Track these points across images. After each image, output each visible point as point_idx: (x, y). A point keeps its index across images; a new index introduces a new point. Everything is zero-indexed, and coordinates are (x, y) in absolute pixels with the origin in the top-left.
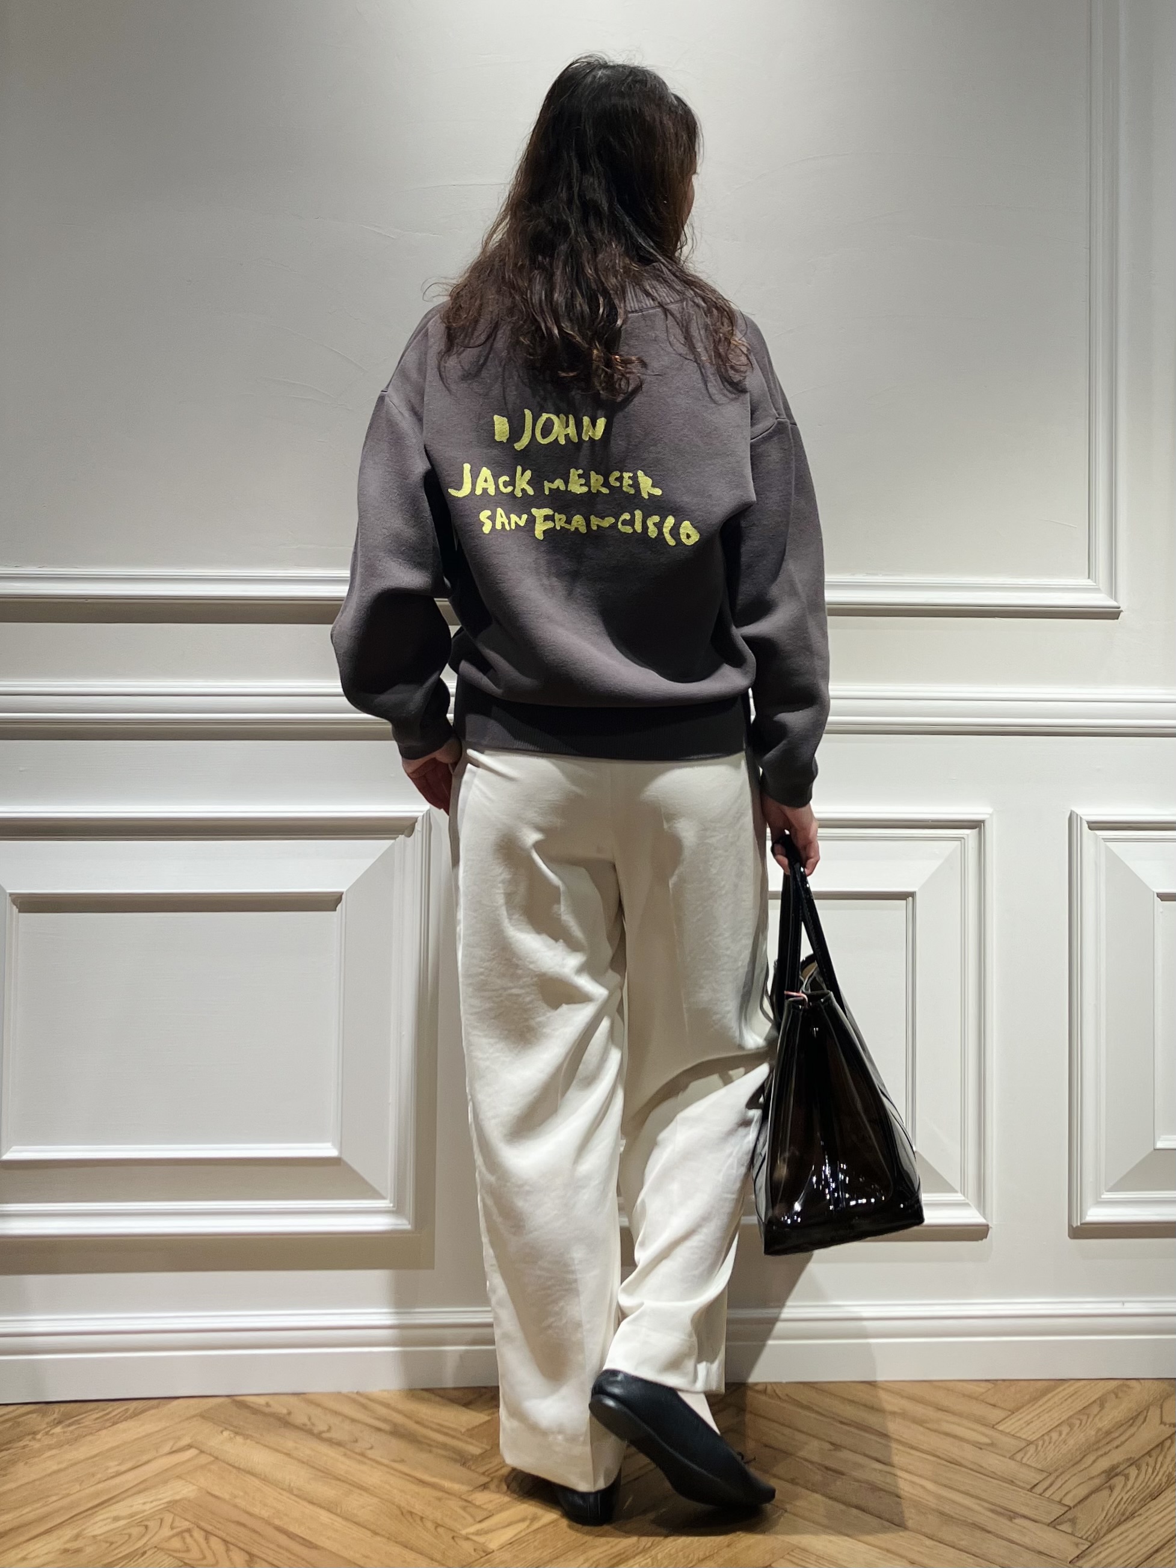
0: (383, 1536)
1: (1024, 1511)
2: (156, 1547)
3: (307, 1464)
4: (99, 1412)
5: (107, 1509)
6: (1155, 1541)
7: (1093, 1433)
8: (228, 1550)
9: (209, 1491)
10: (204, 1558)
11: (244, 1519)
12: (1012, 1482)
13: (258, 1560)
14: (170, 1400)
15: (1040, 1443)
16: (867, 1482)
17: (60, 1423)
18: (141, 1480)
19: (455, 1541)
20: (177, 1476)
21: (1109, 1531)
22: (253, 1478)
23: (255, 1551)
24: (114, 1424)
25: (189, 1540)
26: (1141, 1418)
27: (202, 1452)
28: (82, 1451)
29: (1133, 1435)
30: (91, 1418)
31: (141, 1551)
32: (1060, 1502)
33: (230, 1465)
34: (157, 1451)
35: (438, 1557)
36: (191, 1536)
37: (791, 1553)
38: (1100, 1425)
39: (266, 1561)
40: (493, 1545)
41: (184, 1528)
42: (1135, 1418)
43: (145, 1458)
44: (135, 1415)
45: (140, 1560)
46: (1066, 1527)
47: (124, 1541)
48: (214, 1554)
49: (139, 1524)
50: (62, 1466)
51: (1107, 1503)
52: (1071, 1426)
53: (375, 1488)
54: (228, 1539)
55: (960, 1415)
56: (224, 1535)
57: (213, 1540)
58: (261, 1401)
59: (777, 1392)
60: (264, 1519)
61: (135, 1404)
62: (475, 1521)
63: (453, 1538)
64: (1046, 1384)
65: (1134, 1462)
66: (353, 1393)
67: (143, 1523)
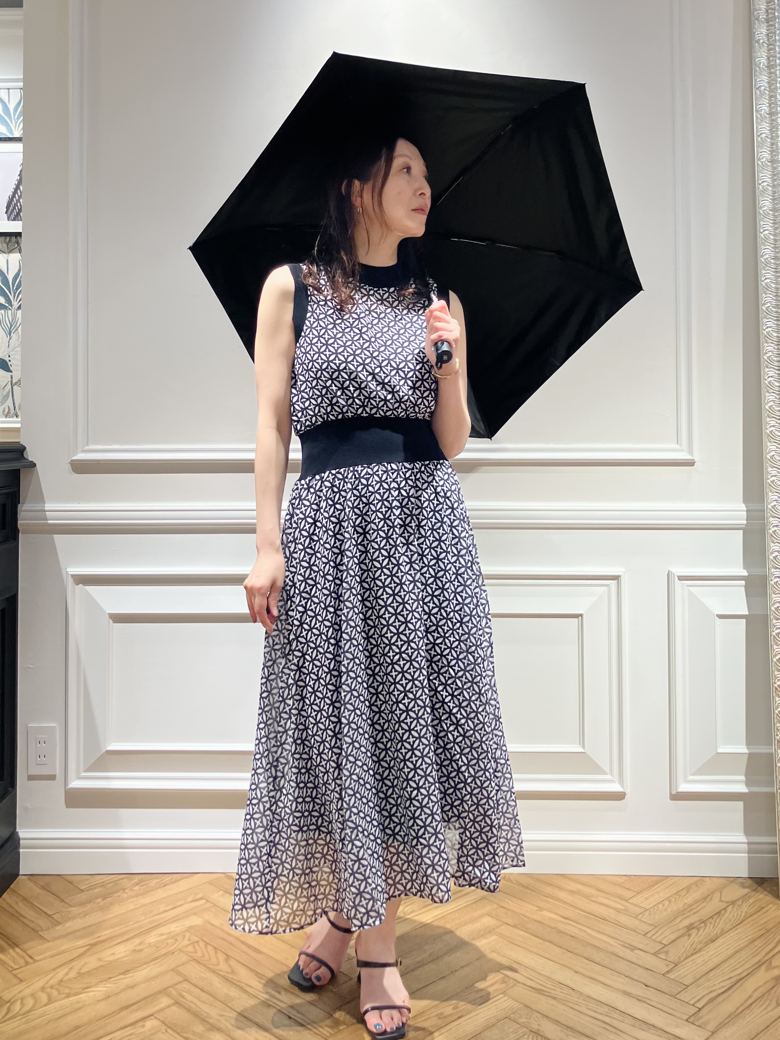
1: (641, 946)
2: (180, 950)
6: (711, 965)
7: (681, 905)
8: (216, 953)
10: (204, 956)
11: (226, 937)
12: (634, 931)
13: (231, 958)
15: (652, 910)
16: (555, 928)
17: (138, 884)
20: (194, 914)
21: (686, 958)
23: (230, 953)
24: (165, 886)
25: (197, 947)
26: (709, 898)
27: (208, 901)
28: (147, 899)
29: (704, 907)
30: (153, 883)
31: (172, 952)
32: (660, 943)
36: (198, 945)
38: (686, 901)
39: (235, 959)
41: (195, 940)
42: (706, 898)
43: (179, 904)
45: (172, 956)
46: (662, 956)
47: (163, 946)
48: (209, 955)
49: (173, 937)
50: (137, 907)
51: (686, 944)
52: (670, 901)
55: (609, 894)
64: (659, 878)
65: (704, 922)
67: (175, 937)
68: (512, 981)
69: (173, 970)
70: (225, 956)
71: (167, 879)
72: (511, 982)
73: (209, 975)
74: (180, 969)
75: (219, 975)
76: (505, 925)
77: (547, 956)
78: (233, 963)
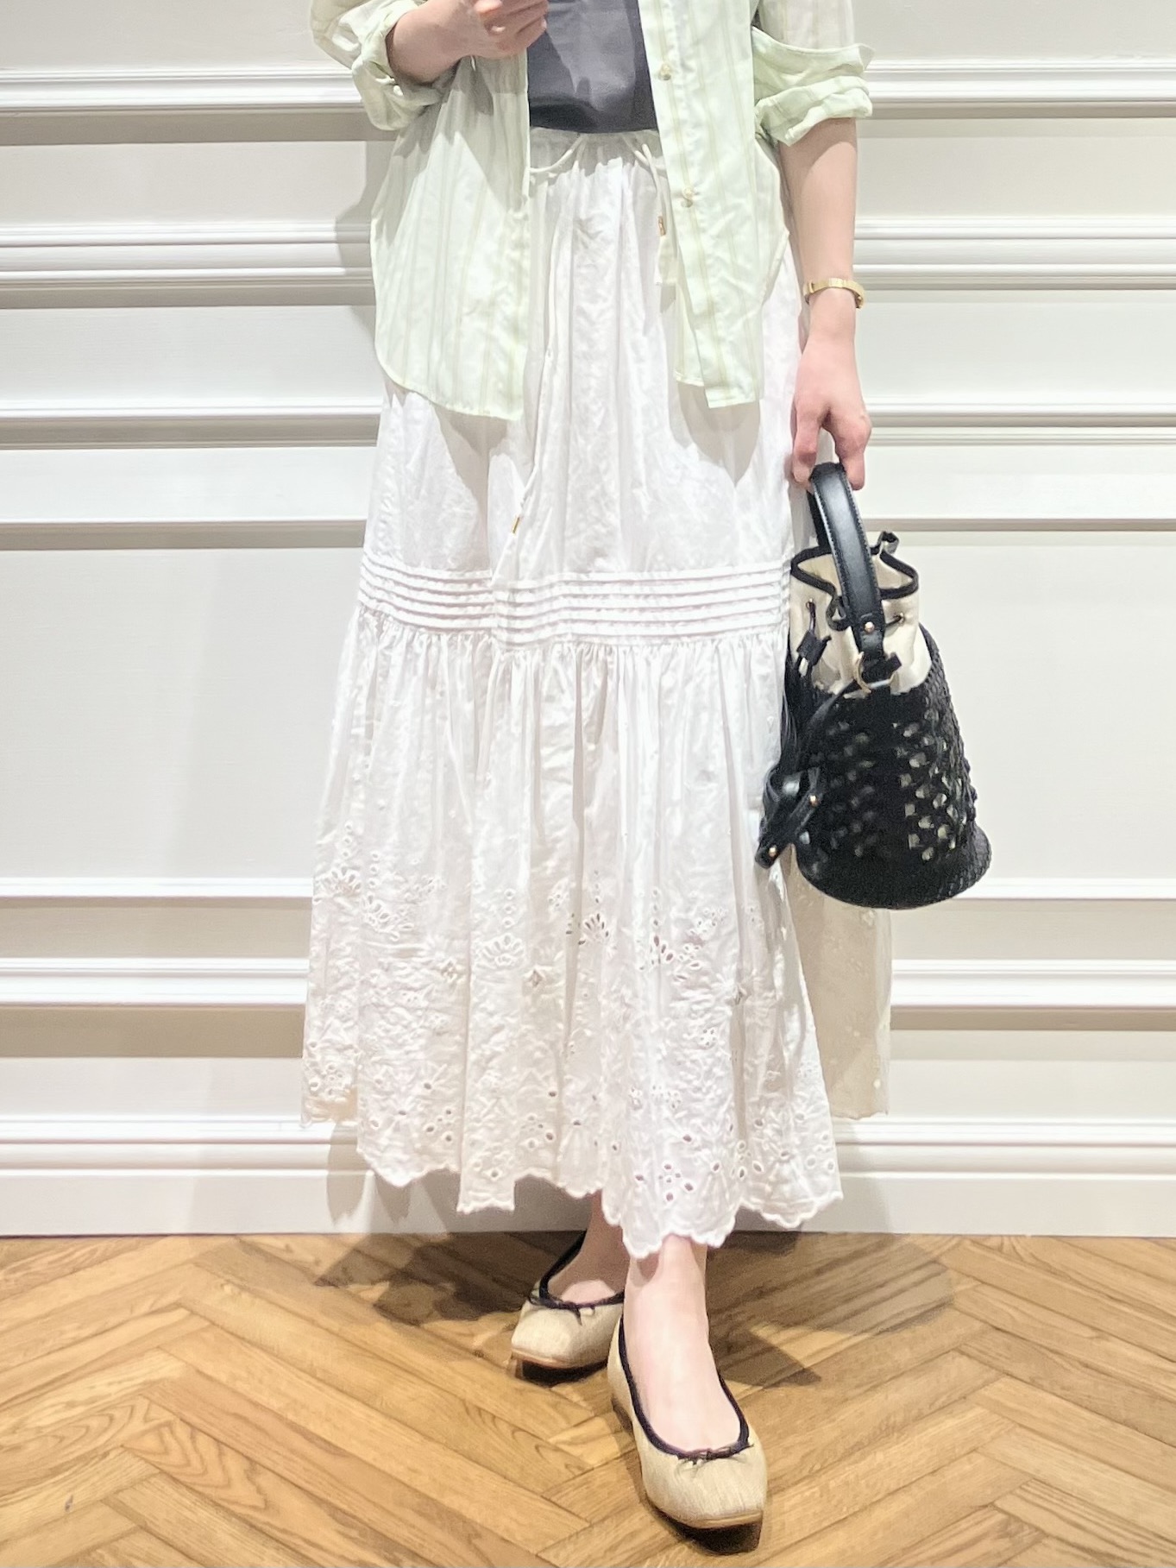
0: (438, 1442)
2: (122, 1446)
3: (337, 1335)
4: (57, 1252)
5: (61, 1391)
8: (221, 1454)
9: (200, 1369)
10: (188, 1464)
11: (248, 1411)
13: (262, 1470)
14: (153, 1239)
18: (108, 1349)
19: (538, 1451)
20: (158, 1347)
22: (263, 1354)
23: (257, 1456)
24: (75, 1271)
25: (168, 1438)
27: (193, 1313)
28: (28, 1309)
30: (43, 1261)
31: (101, 1452)
33: (232, 1334)
34: (132, 1311)
35: (513, 1473)
36: (172, 1432)
37: (1025, 1487)
39: (273, 1472)
40: (593, 1460)
41: (162, 1421)
43: (113, 1320)
44: (105, 1258)
45: (100, 1464)
47: (77, 1437)
48: (202, 1460)
49: (101, 1413)
53: (431, 1372)
54: (222, 1438)
56: (215, 1432)
57: (202, 1440)
58: (280, 1243)
59: (1018, 1248)
60: (272, 1411)
61: (104, 1244)
62: (569, 1423)
63: (537, 1448)
66: (408, 1235)
67: (106, 1412)
68: (1027, 1530)
69: (105, 1501)
70: (246, 1464)
71: (81, 1251)
72: (1026, 1536)
73: (205, 1514)
74: (126, 1497)
75: (233, 1514)
76: (1007, 1379)
77: (1123, 1463)
78: (266, 1480)
